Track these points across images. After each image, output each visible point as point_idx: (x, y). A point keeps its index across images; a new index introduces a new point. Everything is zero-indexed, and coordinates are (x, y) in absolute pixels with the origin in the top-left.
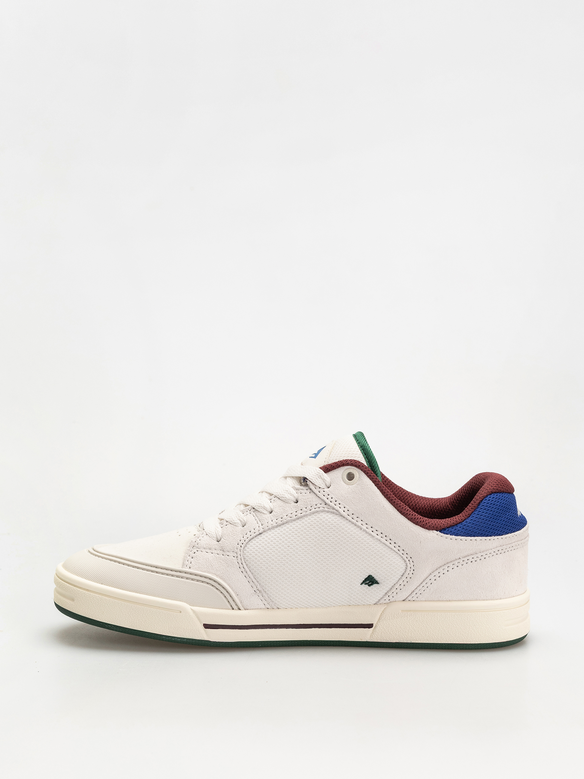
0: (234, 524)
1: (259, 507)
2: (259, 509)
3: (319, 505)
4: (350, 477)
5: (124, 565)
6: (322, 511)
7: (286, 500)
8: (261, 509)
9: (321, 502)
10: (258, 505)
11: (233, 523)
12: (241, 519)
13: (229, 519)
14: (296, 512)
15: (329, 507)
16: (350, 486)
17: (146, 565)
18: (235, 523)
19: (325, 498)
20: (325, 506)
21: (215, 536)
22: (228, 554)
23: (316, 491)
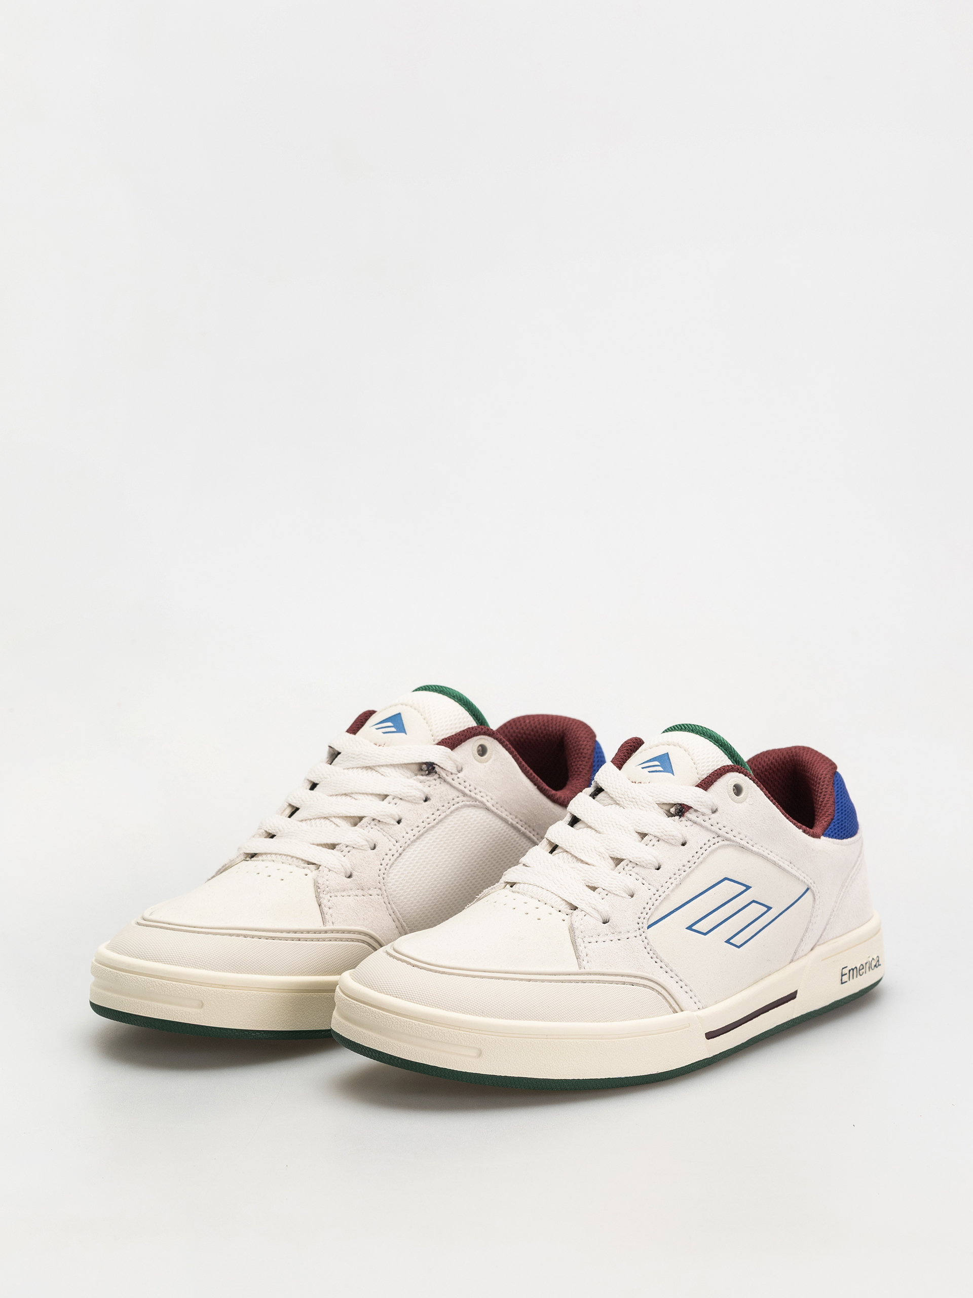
0: (362, 848)
1: (384, 817)
2: (384, 819)
3: (457, 800)
4: (482, 751)
5: (253, 938)
6: (462, 807)
7: (415, 800)
8: (387, 820)
9: (457, 794)
10: (382, 813)
11: (359, 846)
12: (368, 839)
13: (351, 843)
14: (433, 814)
15: (469, 799)
16: (485, 764)
17: (282, 931)
18: (362, 846)
19: (461, 787)
20: (464, 799)
21: (343, 870)
22: (370, 892)
23: (449, 779)
